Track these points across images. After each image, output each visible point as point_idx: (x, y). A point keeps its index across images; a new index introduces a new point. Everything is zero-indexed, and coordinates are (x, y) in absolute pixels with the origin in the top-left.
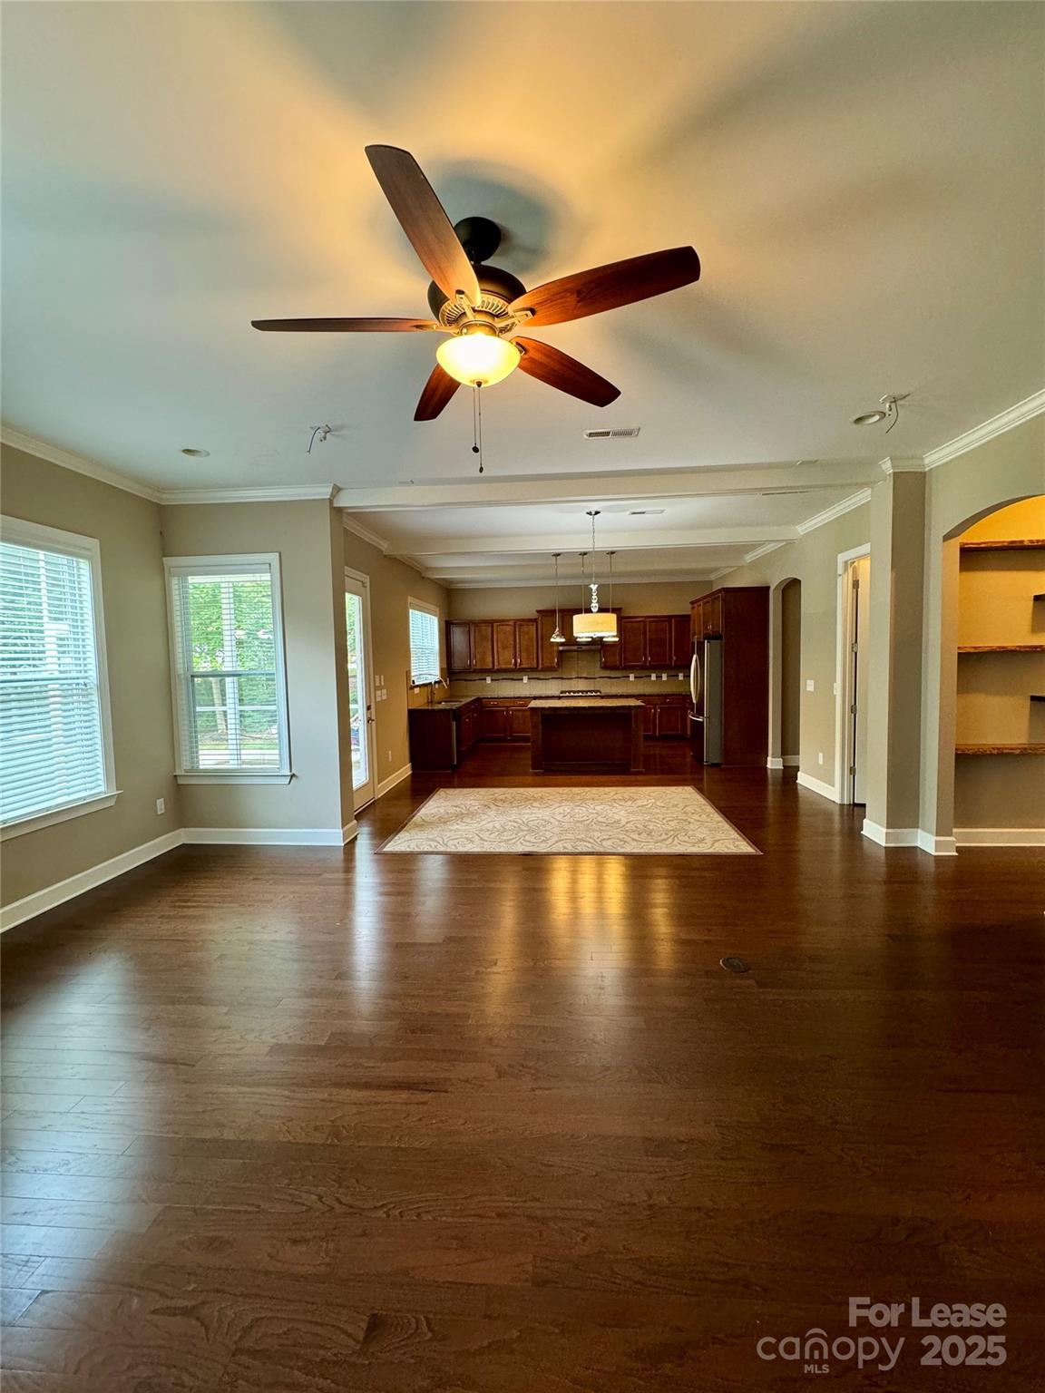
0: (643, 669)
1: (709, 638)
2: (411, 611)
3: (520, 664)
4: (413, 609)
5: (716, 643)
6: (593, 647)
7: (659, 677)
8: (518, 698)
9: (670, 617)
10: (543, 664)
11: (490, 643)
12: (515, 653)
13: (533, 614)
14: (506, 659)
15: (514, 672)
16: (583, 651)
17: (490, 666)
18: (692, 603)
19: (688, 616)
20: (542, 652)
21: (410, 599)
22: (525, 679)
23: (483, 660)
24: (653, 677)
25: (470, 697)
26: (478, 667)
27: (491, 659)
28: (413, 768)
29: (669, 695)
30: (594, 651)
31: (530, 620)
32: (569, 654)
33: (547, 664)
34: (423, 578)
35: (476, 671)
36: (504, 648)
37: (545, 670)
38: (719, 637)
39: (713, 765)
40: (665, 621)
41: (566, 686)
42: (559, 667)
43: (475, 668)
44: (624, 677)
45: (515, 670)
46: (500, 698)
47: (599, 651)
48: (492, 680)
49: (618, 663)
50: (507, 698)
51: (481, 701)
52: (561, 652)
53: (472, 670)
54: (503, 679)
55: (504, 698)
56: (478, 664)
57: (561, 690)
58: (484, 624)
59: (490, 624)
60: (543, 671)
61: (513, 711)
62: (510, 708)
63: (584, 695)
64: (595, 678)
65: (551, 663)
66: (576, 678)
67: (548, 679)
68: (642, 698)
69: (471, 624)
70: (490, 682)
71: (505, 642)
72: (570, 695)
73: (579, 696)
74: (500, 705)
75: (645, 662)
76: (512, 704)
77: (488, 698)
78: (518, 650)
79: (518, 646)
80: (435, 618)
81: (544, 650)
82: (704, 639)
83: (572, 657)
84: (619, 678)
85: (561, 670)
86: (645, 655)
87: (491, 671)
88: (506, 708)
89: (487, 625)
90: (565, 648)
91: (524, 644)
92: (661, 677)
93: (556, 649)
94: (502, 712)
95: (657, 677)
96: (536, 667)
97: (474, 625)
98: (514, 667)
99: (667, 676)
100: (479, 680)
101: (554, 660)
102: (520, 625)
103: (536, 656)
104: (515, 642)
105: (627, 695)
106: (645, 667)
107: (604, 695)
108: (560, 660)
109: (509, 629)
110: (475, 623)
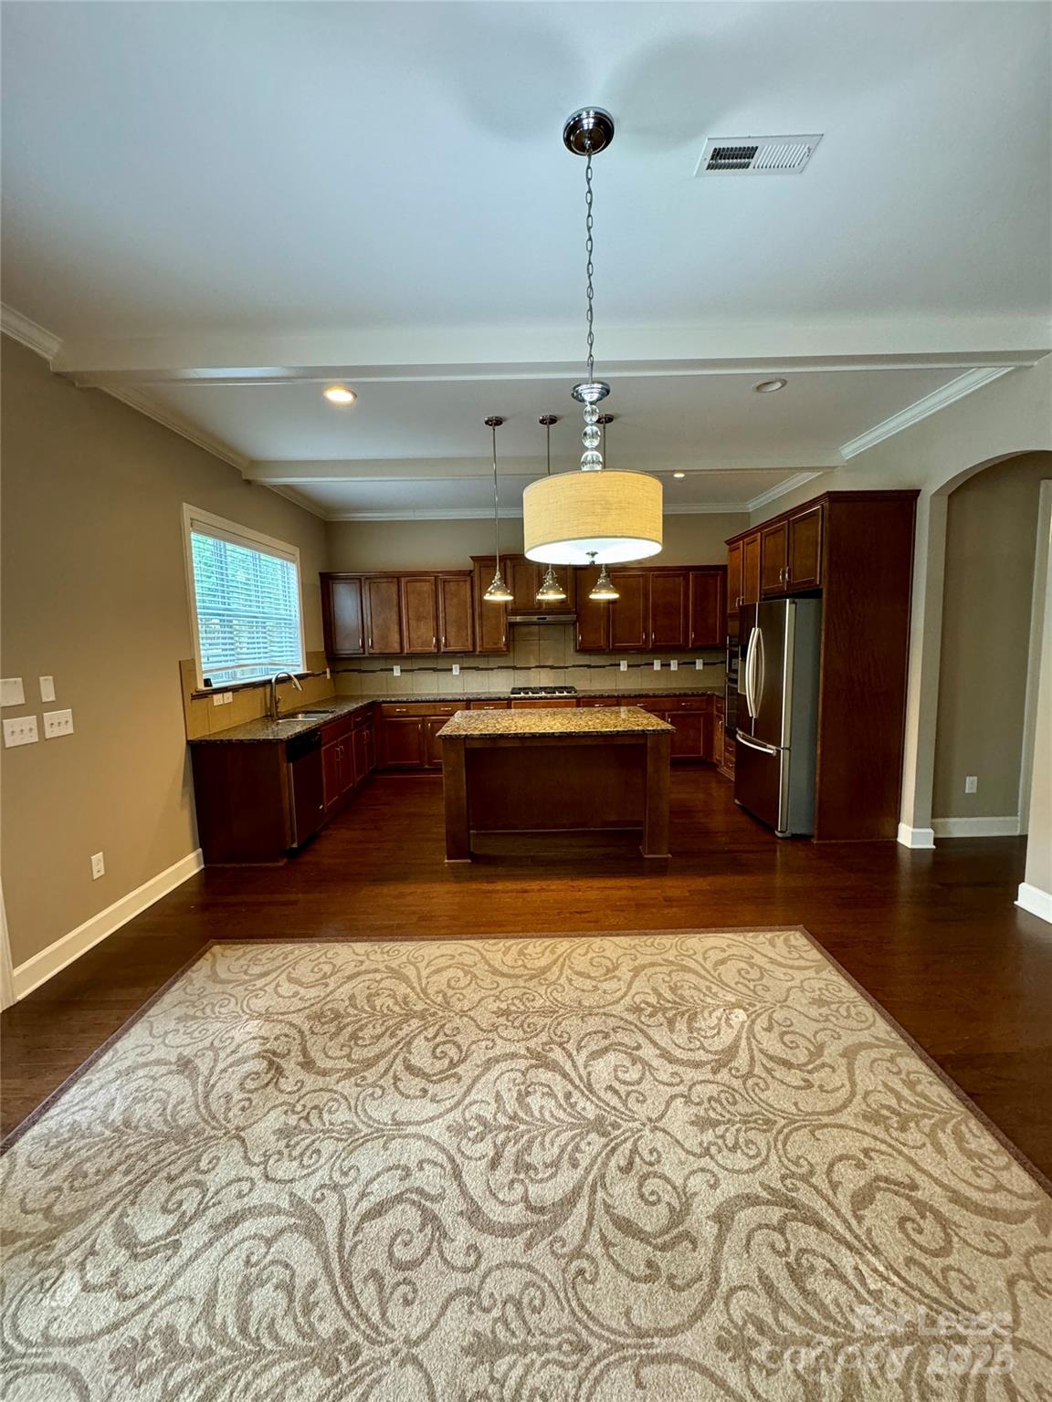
0: (641, 652)
1: (797, 593)
2: (193, 536)
3: (446, 646)
4: (200, 532)
5: (808, 605)
6: (563, 618)
7: (666, 665)
8: (440, 701)
9: (688, 569)
10: (482, 645)
11: (396, 609)
12: (437, 625)
13: (468, 564)
14: (423, 637)
15: (436, 659)
16: (549, 624)
17: (396, 648)
18: (729, 542)
19: (724, 568)
20: (481, 626)
21: (189, 511)
22: (456, 669)
23: (384, 638)
24: (657, 666)
25: (362, 697)
26: (376, 650)
27: (397, 637)
28: (207, 858)
29: (685, 695)
30: (564, 624)
31: (459, 573)
32: (525, 630)
33: (490, 646)
34: (248, 482)
35: (373, 657)
36: (418, 619)
37: (487, 654)
38: (814, 593)
39: (795, 838)
40: (679, 576)
41: (521, 679)
42: (508, 650)
43: (371, 651)
44: (611, 665)
45: (437, 655)
46: (412, 702)
47: (574, 624)
48: (402, 671)
49: (602, 643)
50: (422, 702)
51: (380, 707)
52: (512, 625)
53: (367, 655)
54: (419, 669)
55: (418, 702)
56: (376, 646)
57: (513, 686)
58: (385, 580)
59: (395, 580)
60: (484, 656)
61: (433, 722)
62: (429, 718)
63: (549, 695)
64: (567, 668)
65: (495, 644)
66: (537, 667)
67: (492, 669)
68: (642, 700)
69: (363, 579)
70: (399, 674)
71: (421, 609)
72: (527, 696)
73: (541, 698)
74: (411, 714)
75: (646, 641)
76: (431, 712)
77: (391, 702)
78: (441, 622)
79: (441, 615)
80: (289, 564)
81: (484, 623)
82: (764, 600)
83: (530, 634)
84: (604, 667)
85: (511, 654)
86: (645, 630)
87: (398, 657)
88: (421, 718)
89: (390, 580)
90: (518, 619)
91: (452, 611)
92: (669, 665)
93: (503, 621)
94: (416, 723)
95: (662, 665)
96: (471, 650)
97: (368, 582)
98: (436, 651)
99: (678, 664)
100: (382, 670)
101: (500, 639)
102: (444, 582)
103: (470, 632)
104: (437, 609)
105: (618, 696)
106: (645, 649)
107: (583, 697)
108: (511, 638)
109: (426, 587)
110: (370, 578)
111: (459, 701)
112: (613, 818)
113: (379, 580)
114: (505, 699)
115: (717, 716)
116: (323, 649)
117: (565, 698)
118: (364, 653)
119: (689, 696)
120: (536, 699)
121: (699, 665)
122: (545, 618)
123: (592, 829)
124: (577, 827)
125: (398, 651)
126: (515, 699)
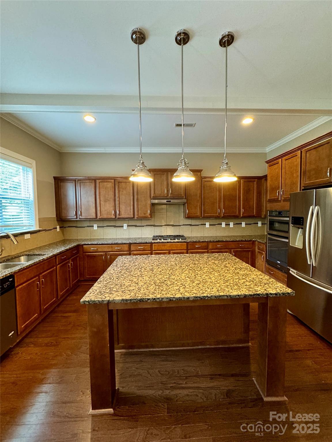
0: (217, 219)
3: (119, 215)
6: (179, 201)
8: (115, 244)
9: (240, 178)
10: (138, 215)
12: (115, 204)
14: (107, 210)
15: (115, 221)
18: (268, 162)
19: (258, 178)
20: (138, 205)
22: (125, 226)
23: (88, 211)
24: (223, 225)
26: (84, 217)
30: (179, 204)
32: (160, 207)
33: (142, 215)
35: (82, 220)
36: (105, 201)
41: (157, 232)
42: (151, 217)
43: (80, 217)
44: (202, 225)
45: (115, 219)
46: (100, 244)
47: (184, 205)
48: (98, 227)
49: (198, 214)
50: (105, 244)
51: (83, 247)
52: (153, 205)
53: (78, 219)
54: (107, 226)
55: (103, 244)
56: (83, 214)
57: (154, 235)
58: (88, 181)
59: (94, 181)
60: (139, 220)
61: (111, 255)
62: (108, 253)
63: (172, 241)
64: (180, 226)
65: (145, 214)
66: (165, 225)
67: (143, 226)
68: (220, 243)
69: (77, 180)
70: (97, 229)
71: (107, 196)
72: (161, 241)
73: (168, 242)
74: (99, 251)
75: (220, 213)
76: (110, 250)
77: (88, 245)
78: (117, 203)
79: (117, 199)
80: (28, 169)
81: (139, 203)
82: (303, 190)
83: (162, 209)
84: (198, 225)
85: (153, 219)
86: (220, 208)
87: (95, 220)
88: (105, 253)
89: (90, 181)
90: (156, 201)
91: (123, 197)
92: (229, 225)
93: (149, 202)
94: (102, 256)
95: (226, 225)
96: (132, 217)
97: (79, 182)
98: (114, 217)
99: (234, 224)
100: (88, 226)
101: (147, 211)
102: (119, 182)
103: (132, 208)
104: (115, 196)
105: (208, 242)
106: (219, 217)
107: (190, 242)
108: (153, 211)
109: (110, 185)
110: (80, 180)
111: (125, 244)
112: (223, 338)
113: (84, 181)
114: (150, 243)
115: (259, 252)
116: (55, 216)
117: (181, 242)
118: (77, 218)
119: (243, 241)
120: (165, 243)
121: (243, 225)
122: (170, 201)
123: (208, 346)
124: (198, 346)
125: (94, 217)
126: (155, 243)
